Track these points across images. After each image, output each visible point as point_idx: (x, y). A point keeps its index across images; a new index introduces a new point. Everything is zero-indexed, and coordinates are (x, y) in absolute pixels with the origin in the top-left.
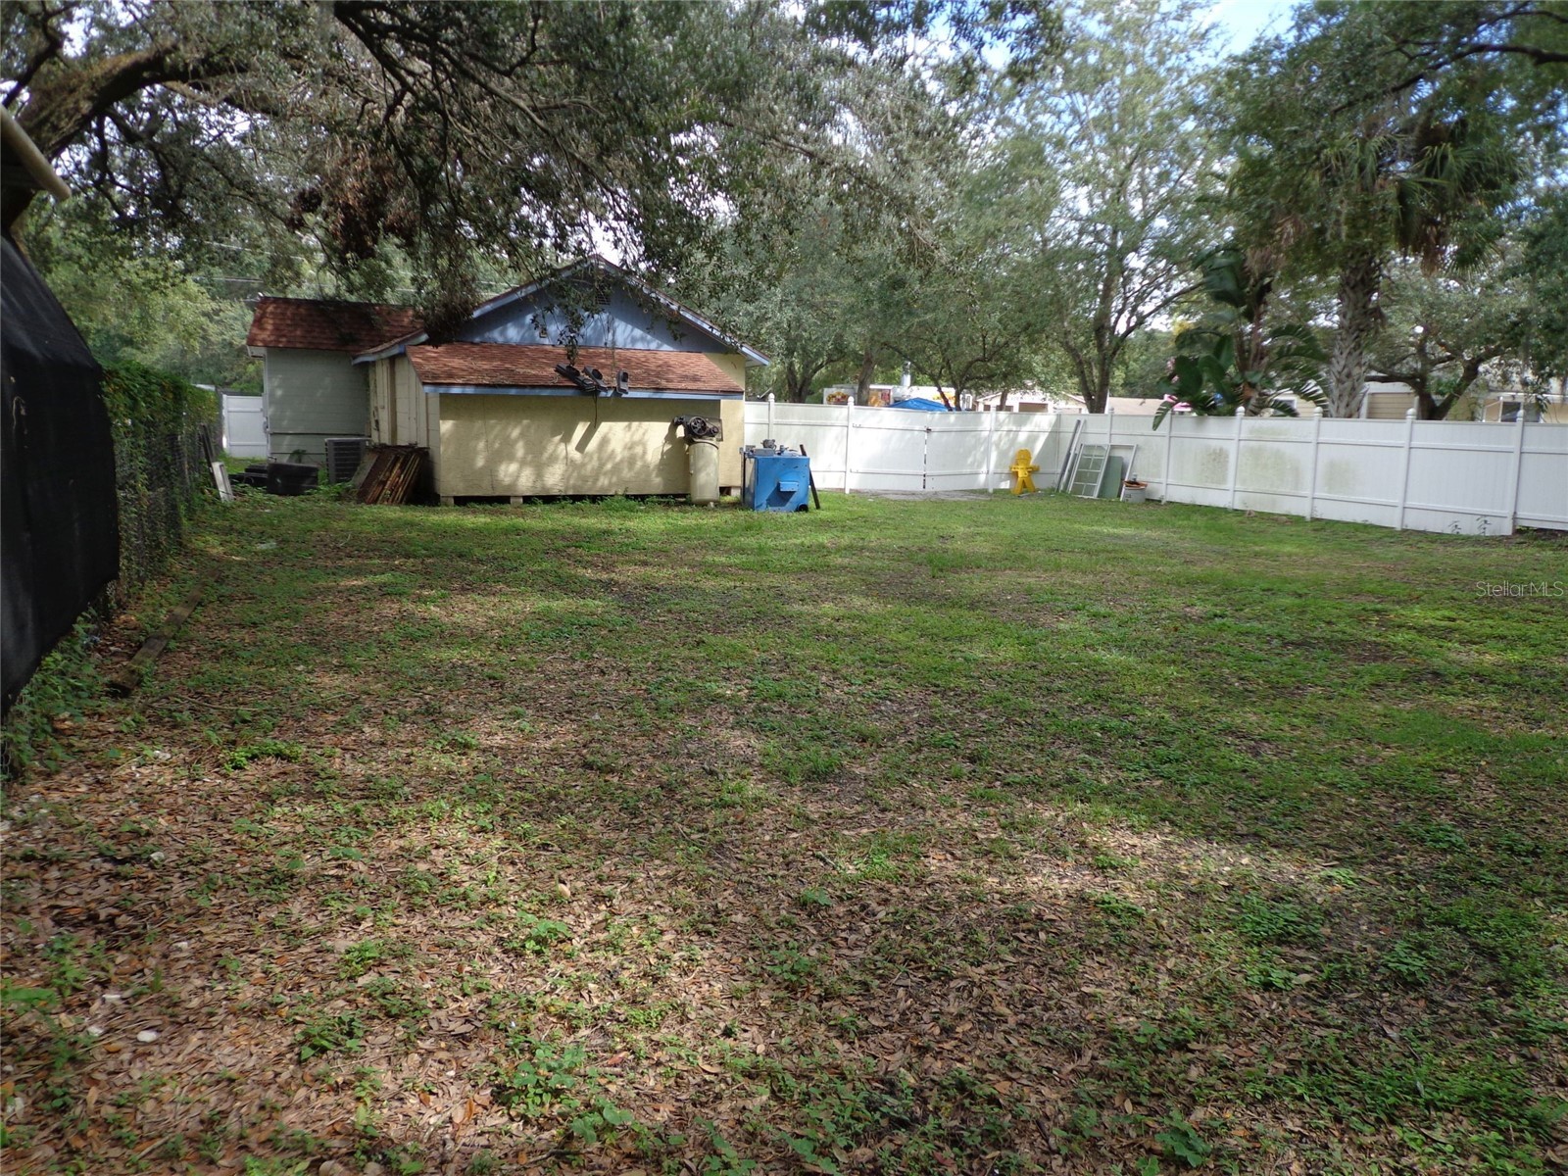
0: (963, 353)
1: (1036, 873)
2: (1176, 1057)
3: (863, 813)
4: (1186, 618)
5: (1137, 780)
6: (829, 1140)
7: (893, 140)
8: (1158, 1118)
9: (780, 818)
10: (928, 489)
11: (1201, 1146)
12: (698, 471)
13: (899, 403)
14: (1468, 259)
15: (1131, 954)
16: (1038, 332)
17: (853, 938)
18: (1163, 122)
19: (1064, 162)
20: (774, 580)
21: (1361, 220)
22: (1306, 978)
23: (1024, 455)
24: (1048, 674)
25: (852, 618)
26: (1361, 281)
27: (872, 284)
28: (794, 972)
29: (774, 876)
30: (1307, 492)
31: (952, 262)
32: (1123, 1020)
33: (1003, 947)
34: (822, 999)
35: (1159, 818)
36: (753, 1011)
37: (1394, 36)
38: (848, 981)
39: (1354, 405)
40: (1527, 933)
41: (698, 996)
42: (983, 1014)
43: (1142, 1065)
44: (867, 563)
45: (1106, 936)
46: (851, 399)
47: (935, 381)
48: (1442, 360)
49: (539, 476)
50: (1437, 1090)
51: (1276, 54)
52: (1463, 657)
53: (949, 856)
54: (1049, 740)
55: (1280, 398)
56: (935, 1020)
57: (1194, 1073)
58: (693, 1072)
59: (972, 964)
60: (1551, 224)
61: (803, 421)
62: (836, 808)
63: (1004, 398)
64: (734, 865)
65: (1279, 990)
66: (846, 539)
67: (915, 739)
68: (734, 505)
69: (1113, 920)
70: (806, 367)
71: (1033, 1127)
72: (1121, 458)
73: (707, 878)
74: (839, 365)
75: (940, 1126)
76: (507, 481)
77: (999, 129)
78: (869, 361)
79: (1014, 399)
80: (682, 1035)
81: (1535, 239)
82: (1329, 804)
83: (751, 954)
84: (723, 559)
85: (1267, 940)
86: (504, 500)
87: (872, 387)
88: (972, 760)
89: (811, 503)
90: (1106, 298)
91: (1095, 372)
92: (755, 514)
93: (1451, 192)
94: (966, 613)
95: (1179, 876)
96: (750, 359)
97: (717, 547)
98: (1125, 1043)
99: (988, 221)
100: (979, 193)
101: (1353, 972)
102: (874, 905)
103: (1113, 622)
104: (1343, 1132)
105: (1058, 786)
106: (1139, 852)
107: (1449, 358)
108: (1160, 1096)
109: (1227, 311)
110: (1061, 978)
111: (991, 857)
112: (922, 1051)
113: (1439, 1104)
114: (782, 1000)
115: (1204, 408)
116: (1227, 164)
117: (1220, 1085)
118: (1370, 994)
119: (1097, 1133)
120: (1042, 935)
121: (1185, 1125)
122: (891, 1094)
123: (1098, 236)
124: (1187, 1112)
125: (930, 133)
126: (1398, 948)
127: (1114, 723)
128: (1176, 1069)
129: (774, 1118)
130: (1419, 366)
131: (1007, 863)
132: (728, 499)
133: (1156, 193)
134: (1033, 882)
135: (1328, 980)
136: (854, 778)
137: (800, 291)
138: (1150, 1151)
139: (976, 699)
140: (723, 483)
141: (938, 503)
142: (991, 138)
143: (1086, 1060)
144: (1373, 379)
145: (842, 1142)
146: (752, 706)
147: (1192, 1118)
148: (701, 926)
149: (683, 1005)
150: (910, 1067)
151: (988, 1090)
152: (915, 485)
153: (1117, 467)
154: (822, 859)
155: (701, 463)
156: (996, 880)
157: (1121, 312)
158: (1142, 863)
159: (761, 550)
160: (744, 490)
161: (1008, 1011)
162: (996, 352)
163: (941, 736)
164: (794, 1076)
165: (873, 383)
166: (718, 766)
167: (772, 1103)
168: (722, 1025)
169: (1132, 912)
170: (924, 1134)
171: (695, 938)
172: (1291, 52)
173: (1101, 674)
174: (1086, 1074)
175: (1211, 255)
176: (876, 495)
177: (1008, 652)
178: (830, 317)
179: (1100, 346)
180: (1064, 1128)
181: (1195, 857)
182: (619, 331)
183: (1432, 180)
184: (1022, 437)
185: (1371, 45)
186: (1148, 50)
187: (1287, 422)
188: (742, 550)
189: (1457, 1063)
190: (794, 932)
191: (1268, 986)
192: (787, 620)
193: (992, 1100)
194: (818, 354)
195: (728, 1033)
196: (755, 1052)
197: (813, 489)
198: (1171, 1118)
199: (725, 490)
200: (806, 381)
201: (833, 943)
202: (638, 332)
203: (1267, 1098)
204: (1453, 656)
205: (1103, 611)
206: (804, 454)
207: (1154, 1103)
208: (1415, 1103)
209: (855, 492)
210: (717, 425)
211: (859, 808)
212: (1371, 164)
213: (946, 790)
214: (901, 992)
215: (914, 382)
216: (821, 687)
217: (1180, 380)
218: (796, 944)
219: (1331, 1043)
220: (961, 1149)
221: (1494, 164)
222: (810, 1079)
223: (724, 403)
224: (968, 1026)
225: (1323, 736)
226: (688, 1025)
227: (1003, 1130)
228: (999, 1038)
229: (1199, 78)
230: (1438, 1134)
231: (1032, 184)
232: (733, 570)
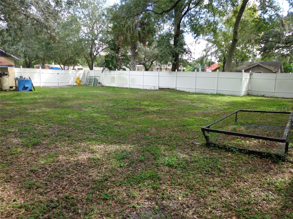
0: (64, 58)
1: (81, 156)
2: (106, 182)
3: (45, 150)
4: (109, 107)
5: (100, 136)
6: (38, 215)
7: (44, 14)
8: (103, 193)
9: (26, 155)
10: (59, 86)
11: (109, 195)
12: (4, 83)
13: (52, 68)
14: (150, 45)
15: (98, 166)
16: (79, 54)
17: (43, 175)
18: (99, 16)
19: (81, 22)
20: (25, 106)
21: (132, 37)
22: (127, 164)
23: (78, 78)
24: (84, 119)
25: (43, 112)
26: (134, 48)
27: (44, 43)
28: (30, 185)
29: (25, 167)
30: (128, 84)
31: (60, 40)
32: (97, 178)
33: (75, 170)
34: (36, 189)
35: (103, 142)
36: (21, 195)
37: (135, 6)
38: (42, 184)
39: (134, 69)
40: (158, 150)
41: (6, 195)
42: (71, 183)
43: (100, 185)
44: (46, 101)
45: (94, 164)
46: (40, 67)
47: (59, 64)
48: (147, 61)
50: (145, 177)
51: (118, 7)
52: (151, 109)
53: (64, 156)
54: (84, 131)
55: (123, 67)
56: (61, 187)
57: (109, 184)
58: (6, 211)
59: (68, 175)
60: (160, 40)
61: (29, 72)
62: (39, 150)
63: (74, 67)
64: (15, 166)
65: (122, 167)
66: (41, 96)
67: (56, 135)
68: (14, 90)
69: (95, 161)
70: (30, 60)
71: (80, 201)
72: (97, 78)
73: (8, 170)
74: (38, 60)
75: (62, 206)
77: (68, 14)
78: (44, 60)
79: (76, 67)
80: (3, 204)
81: (158, 42)
82: (131, 135)
83: (20, 183)
84: (11, 102)
85: (121, 159)
87: (45, 65)
88: (68, 137)
89: (33, 89)
90: (92, 48)
91: (91, 62)
92: (19, 92)
93: (146, 34)
94: (67, 109)
95: (106, 151)
96: (15, 59)
97: (10, 100)
98: (97, 182)
99: (67, 32)
100: (65, 26)
101: (134, 161)
102: (48, 168)
103: (96, 108)
104: (132, 187)
105: (85, 139)
106: (100, 148)
107: (148, 61)
108: (103, 189)
109: (113, 52)
110: (85, 173)
111: (72, 154)
112: (58, 193)
113: (146, 179)
114: (27, 191)
115: (110, 69)
116: (111, 25)
117: (113, 185)
118: (136, 164)
119: (92, 199)
120: (82, 167)
121: (107, 193)
122: (52, 203)
123: (89, 37)
124: (107, 191)
125: (52, 13)
126: (140, 156)
127: (96, 126)
128: (106, 184)
129: (26, 215)
130: (144, 62)
131: (75, 155)
132: (12, 89)
133: (99, 30)
134: (80, 158)
135: (130, 163)
136: (43, 144)
137: (27, 44)
138: (101, 199)
139: (69, 125)
140: (11, 86)
141: (61, 88)
142: (66, 16)
143: (90, 186)
144: (138, 64)
145: (41, 214)
146: (19, 133)
147: (108, 191)
148: (7, 181)
149: (3, 198)
150: (56, 197)
151: (72, 197)
152: (56, 85)
153: (96, 80)
154: (36, 161)
155: (4, 82)
156: (73, 158)
157: (94, 51)
158: (100, 150)
159: (21, 100)
160: (16, 87)
161: (76, 182)
162: (71, 58)
163: (62, 133)
164: (30, 205)
165: (46, 64)
166: (10, 146)
167: (25, 212)
168: (13, 200)
169: (98, 159)
170: (59, 208)
171: (6, 183)
172: (120, 7)
173: (93, 118)
174: (90, 189)
175: (109, 41)
176: (47, 87)
177: (76, 116)
178: (34, 50)
179: (91, 57)
180: (86, 199)
181: (109, 148)
183: (144, 31)
184: (78, 75)
185: (131, 7)
186: (96, 2)
187: (124, 71)
188: (16, 100)
189: (148, 172)
190: (30, 177)
191: (121, 167)
192: (28, 114)
193: (72, 198)
194: (32, 58)
195: (14, 201)
196: (21, 203)
197: (33, 87)
198: (105, 192)
199: (11, 87)
200: (30, 63)
201: (39, 177)
203: (120, 185)
204: (150, 109)
205: (94, 106)
206: (30, 79)
207: (102, 191)
208: (142, 179)
209: (43, 87)
210: (8, 73)
211: (44, 150)
212: (134, 28)
213: (63, 143)
214: (54, 183)
215: (55, 64)
216: (36, 127)
217: (106, 64)
218: (30, 179)
219: (130, 174)
220: (67, 209)
221: (152, 29)
222: (34, 205)
223: (9, 68)
224: (68, 186)
225: (130, 124)
226: (4, 202)
227: (75, 203)
228: (74, 187)
229: (105, 9)
230: (145, 183)
231: (75, 26)
232: (14, 104)
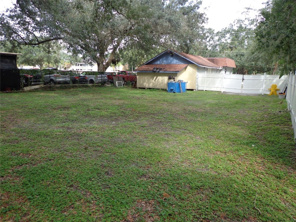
23: (274, 86)
49: (149, 85)
76: (145, 85)
86: (144, 88)
182: (174, 61)
202: (177, 61)
